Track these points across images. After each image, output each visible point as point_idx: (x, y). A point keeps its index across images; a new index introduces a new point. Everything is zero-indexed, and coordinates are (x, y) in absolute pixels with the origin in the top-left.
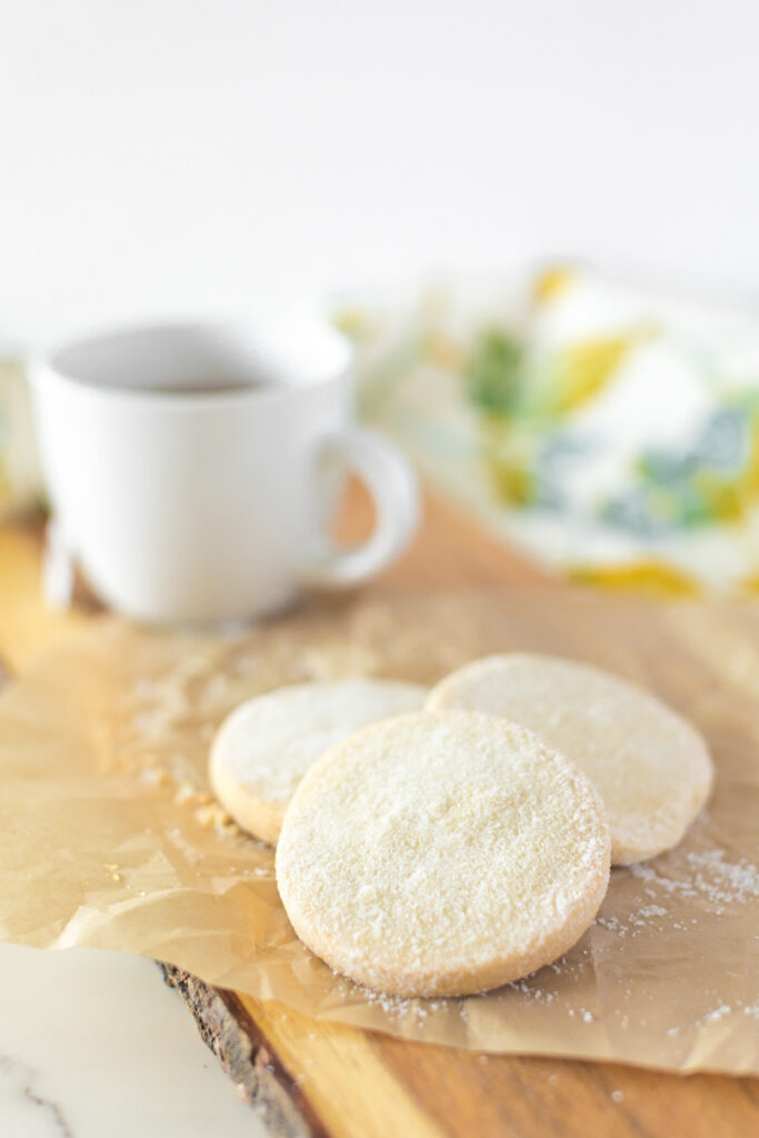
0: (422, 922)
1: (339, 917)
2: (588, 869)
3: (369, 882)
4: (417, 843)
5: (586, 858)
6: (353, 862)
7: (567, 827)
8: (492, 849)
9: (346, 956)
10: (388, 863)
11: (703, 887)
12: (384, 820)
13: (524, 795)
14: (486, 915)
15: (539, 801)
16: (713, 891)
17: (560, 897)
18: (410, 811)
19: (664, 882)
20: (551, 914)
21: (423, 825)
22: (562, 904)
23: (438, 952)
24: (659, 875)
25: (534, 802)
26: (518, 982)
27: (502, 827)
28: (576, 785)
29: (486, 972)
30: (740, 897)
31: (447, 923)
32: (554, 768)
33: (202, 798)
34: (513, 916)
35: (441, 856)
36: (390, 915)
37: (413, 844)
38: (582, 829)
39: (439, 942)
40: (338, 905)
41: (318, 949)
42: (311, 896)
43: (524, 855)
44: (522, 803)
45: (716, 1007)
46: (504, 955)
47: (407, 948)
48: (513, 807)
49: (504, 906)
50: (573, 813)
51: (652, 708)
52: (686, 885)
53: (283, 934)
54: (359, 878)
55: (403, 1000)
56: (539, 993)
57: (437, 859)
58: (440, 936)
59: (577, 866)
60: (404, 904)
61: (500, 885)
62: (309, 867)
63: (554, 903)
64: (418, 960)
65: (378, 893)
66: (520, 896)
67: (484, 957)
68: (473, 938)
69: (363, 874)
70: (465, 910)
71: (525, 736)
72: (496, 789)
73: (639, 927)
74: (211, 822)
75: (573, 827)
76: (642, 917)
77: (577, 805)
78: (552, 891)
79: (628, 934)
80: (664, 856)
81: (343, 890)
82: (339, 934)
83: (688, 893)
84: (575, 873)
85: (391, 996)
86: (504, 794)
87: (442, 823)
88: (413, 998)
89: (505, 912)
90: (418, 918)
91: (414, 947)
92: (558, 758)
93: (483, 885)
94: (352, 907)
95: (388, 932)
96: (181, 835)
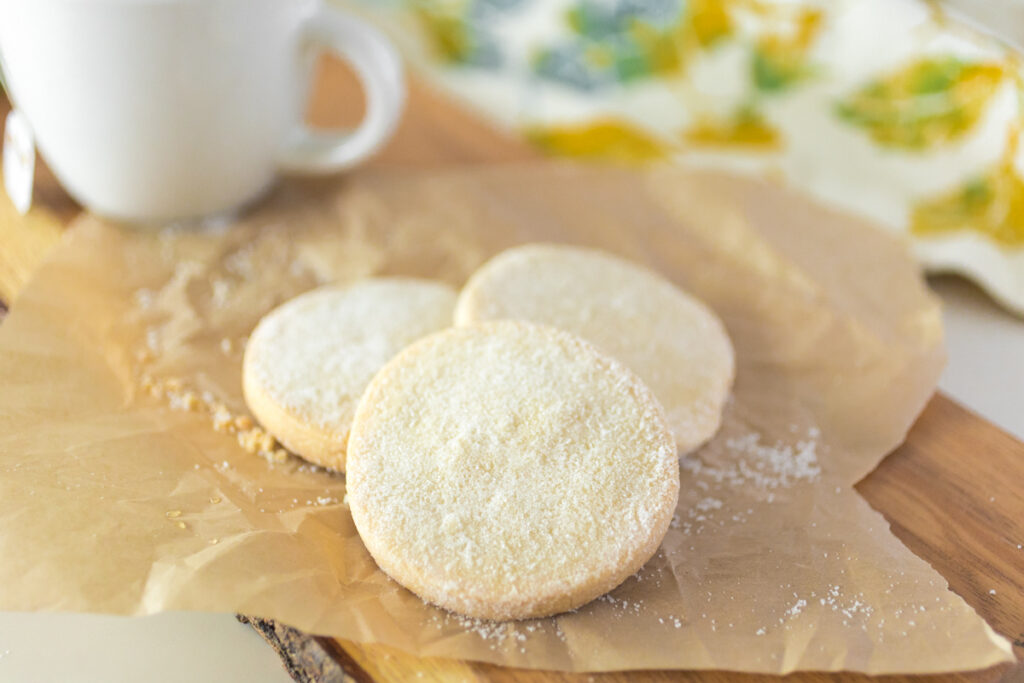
0: (511, 548)
1: (427, 550)
2: (663, 479)
3: (451, 510)
4: (492, 466)
5: (658, 468)
6: (430, 490)
7: (635, 437)
8: (566, 466)
9: (439, 588)
10: (466, 489)
11: (749, 474)
12: (454, 444)
13: (588, 407)
14: (573, 535)
15: (604, 413)
16: (759, 478)
17: (641, 511)
18: (479, 431)
19: (711, 472)
20: (635, 529)
21: (493, 446)
22: (644, 517)
23: (532, 577)
24: (705, 465)
25: (600, 415)
26: (605, 596)
27: (573, 443)
28: (636, 393)
29: (581, 591)
30: (783, 480)
31: (535, 547)
32: (612, 376)
33: (240, 421)
34: (599, 534)
35: (518, 477)
36: (477, 543)
37: (488, 467)
38: (649, 438)
39: (531, 567)
40: (424, 537)
41: (405, 581)
42: (394, 531)
43: (599, 470)
44: (587, 415)
45: (794, 603)
46: (597, 575)
47: (500, 576)
48: (579, 421)
49: (588, 524)
50: (639, 421)
51: (667, 292)
52: (733, 474)
53: (363, 565)
54: (439, 507)
55: (498, 625)
56: (625, 603)
57: (514, 482)
58: (532, 561)
59: (651, 476)
60: (490, 530)
61: (581, 503)
62: (386, 499)
63: (636, 517)
64: (514, 589)
65: (462, 521)
66: (603, 513)
67: (578, 578)
68: (564, 560)
69: (442, 502)
70: (551, 531)
71: (577, 344)
72: (560, 403)
73: (700, 524)
74: (258, 447)
75: (641, 436)
76: (700, 512)
77: (640, 413)
78: (632, 505)
79: (693, 531)
80: (705, 446)
81: (426, 521)
82: (431, 568)
83: (736, 482)
84: (651, 484)
85: (486, 622)
86: (569, 408)
87: (512, 442)
88: (509, 621)
89: (591, 530)
90: (507, 544)
91: (508, 575)
92: (614, 366)
93: (564, 504)
94: (438, 538)
95: (479, 562)
96: (231, 467)
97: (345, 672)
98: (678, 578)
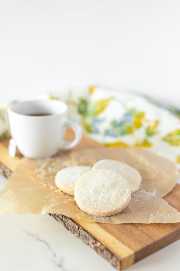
0: (103, 204)
1: (89, 205)
3: (92, 199)
4: (99, 192)
5: (127, 192)
6: (89, 196)
7: (123, 187)
9: (90, 211)
10: (95, 195)
11: (144, 196)
12: (93, 188)
13: (115, 182)
14: (113, 202)
15: (118, 183)
16: (146, 196)
17: (125, 198)
18: (97, 186)
19: (137, 196)
20: (124, 201)
21: (99, 189)
22: (125, 199)
23: (106, 209)
24: (136, 195)
25: (117, 183)
26: (118, 213)
27: (113, 188)
28: (124, 180)
29: (115, 211)
30: (150, 197)
31: (107, 204)
32: (119, 178)
33: (55, 188)
34: (117, 202)
35: (104, 193)
36: (97, 203)
37: (98, 192)
38: (126, 187)
39: (106, 207)
40: (88, 203)
41: (85, 211)
42: (83, 202)
43: (117, 192)
44: (115, 184)
45: (151, 214)
46: (117, 208)
47: (101, 209)
48: (114, 185)
50: (124, 185)
51: (129, 167)
52: (141, 196)
53: (78, 209)
54: (90, 198)
55: (101, 217)
56: (122, 214)
57: (103, 194)
58: (106, 206)
60: (99, 201)
61: (114, 197)
62: (81, 197)
63: (124, 199)
64: (103, 210)
65: (94, 200)
66: (118, 199)
67: (114, 209)
68: (112, 206)
69: (91, 197)
70: (109, 202)
71: (113, 173)
73: (135, 203)
74: (58, 192)
75: (124, 187)
76: (135, 201)
77: (124, 183)
78: (123, 198)
79: (134, 204)
80: (136, 192)
81: (88, 200)
82: (89, 208)
83: (142, 197)
84: (126, 194)
85: (99, 217)
86: (112, 182)
87: (103, 188)
88: (103, 217)
89: (116, 201)
91: (102, 208)
92: (120, 176)
93: (112, 197)
94: (90, 203)
95: (97, 206)
96: (54, 195)
97: (75, 224)
98: (131, 210)
